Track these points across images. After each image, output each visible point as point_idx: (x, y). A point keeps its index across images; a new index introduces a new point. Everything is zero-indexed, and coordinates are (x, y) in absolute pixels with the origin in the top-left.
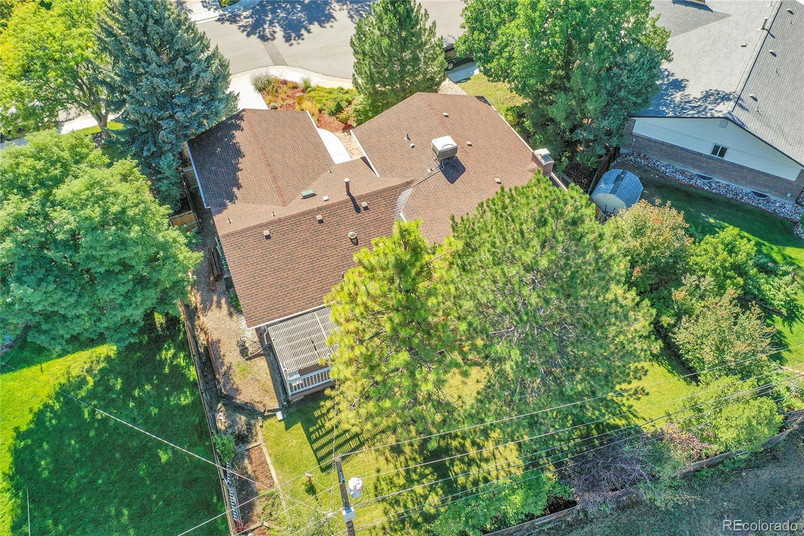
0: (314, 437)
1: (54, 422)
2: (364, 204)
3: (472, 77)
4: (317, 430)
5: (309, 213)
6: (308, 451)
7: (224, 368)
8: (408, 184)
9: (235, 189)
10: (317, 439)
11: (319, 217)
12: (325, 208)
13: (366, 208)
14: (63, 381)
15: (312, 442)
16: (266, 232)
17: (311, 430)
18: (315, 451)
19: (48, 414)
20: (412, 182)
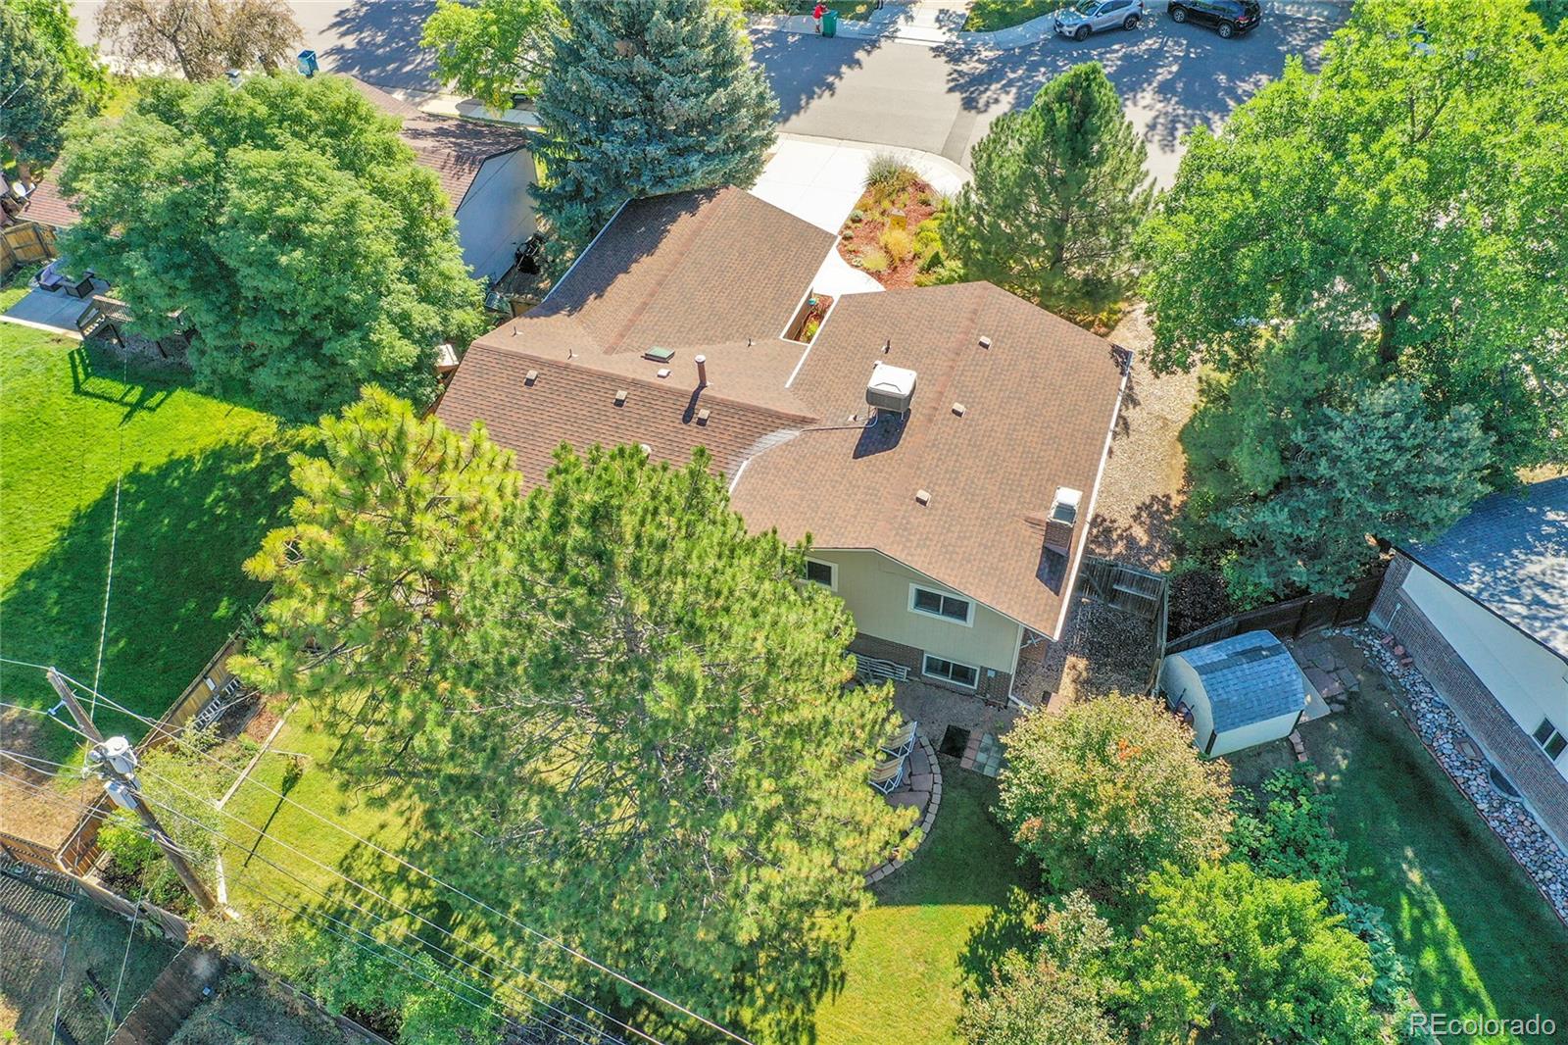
1: (176, 483)
2: (704, 413)
8: (801, 421)
11: (621, 394)
12: (642, 386)
13: (702, 422)
14: (233, 441)
16: (533, 374)
19: (181, 471)
20: (812, 421)
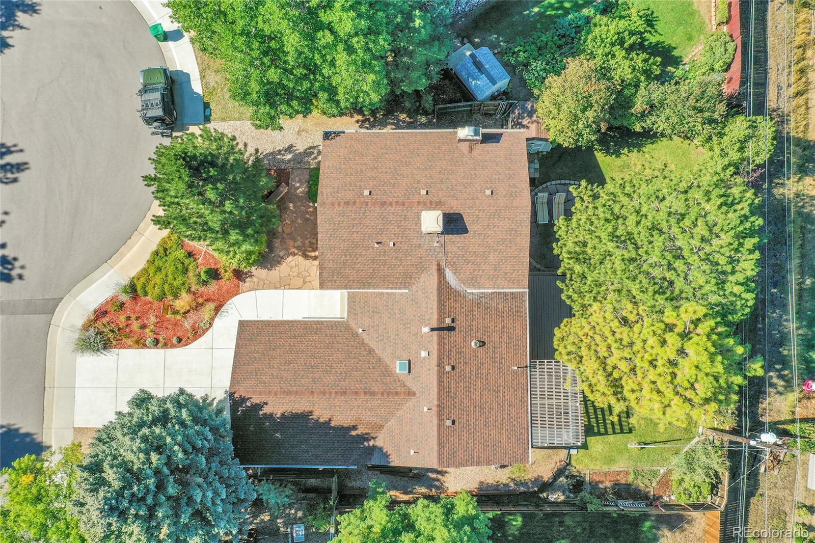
0: (602, 431)
2: (448, 321)
3: (206, 99)
4: (598, 426)
5: (441, 377)
6: (611, 438)
7: (512, 484)
8: (440, 271)
9: (354, 433)
10: (606, 429)
11: (448, 368)
12: (440, 359)
13: (453, 321)
15: (606, 433)
16: (449, 423)
17: (596, 431)
18: (614, 433)
20: (439, 265)
